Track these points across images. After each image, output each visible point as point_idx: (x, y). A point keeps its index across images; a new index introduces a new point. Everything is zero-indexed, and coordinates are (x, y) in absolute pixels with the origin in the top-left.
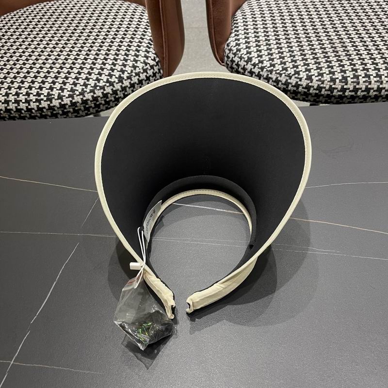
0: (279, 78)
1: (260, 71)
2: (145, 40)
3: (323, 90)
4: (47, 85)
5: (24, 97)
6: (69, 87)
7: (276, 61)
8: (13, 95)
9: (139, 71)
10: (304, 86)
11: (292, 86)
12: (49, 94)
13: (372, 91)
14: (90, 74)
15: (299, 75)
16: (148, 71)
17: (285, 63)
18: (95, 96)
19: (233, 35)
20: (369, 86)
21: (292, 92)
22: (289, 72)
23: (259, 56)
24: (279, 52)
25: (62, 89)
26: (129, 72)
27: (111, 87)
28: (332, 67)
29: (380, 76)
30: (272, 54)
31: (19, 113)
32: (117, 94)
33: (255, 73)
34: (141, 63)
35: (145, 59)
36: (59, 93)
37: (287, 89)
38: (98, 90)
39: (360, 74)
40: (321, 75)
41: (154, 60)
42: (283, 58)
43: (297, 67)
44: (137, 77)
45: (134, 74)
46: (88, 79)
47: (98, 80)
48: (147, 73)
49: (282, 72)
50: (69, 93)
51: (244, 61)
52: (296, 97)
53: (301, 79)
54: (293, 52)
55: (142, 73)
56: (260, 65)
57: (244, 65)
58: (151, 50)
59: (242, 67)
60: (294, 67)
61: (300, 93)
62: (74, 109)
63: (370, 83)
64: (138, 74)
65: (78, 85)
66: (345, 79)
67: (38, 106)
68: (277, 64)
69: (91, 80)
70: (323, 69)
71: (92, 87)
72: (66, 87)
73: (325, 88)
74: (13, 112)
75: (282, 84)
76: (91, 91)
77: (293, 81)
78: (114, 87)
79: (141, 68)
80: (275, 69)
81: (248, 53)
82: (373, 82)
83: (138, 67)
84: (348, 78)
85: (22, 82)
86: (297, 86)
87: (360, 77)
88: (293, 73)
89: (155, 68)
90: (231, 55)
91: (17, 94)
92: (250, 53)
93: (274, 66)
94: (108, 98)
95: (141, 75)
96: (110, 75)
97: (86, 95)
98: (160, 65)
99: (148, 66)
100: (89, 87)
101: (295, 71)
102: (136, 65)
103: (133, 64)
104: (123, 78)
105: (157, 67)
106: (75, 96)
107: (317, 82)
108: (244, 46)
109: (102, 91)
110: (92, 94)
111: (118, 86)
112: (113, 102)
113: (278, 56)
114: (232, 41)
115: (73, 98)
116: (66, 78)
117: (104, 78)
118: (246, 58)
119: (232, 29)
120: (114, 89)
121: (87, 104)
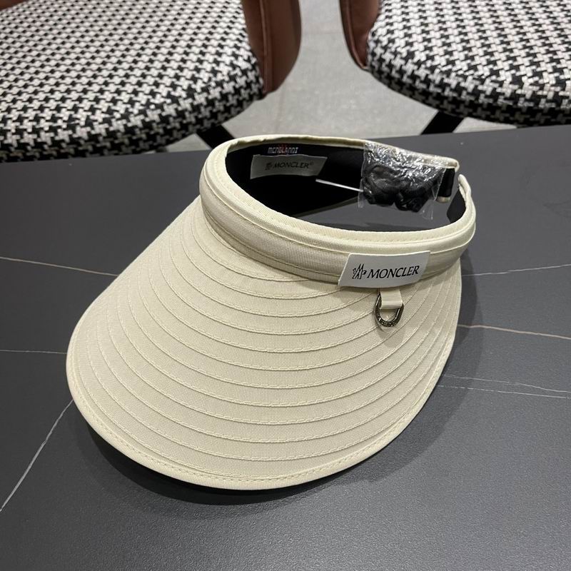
0: (463, 84)
1: (428, 72)
2: (234, 30)
3: (543, 101)
4: (69, 104)
5: (30, 124)
6: (103, 106)
7: (456, 55)
8: (14, 121)
9: (222, 78)
10: (508, 94)
11: (487, 97)
12: (71, 118)
14: (139, 84)
15: (498, 75)
16: (238, 80)
17: (472, 58)
18: (147, 120)
19: (382, 17)
21: (485, 106)
22: (480, 73)
23: (426, 48)
24: (462, 41)
25: (93, 110)
26: (206, 80)
27: (175, 106)
28: (558, 61)
30: (449, 45)
31: (23, 151)
32: (184, 117)
33: (419, 77)
34: (226, 65)
35: (233, 58)
36: (88, 117)
37: (476, 102)
38: (153, 110)
40: (540, 74)
41: (248, 60)
42: (470, 50)
43: (494, 63)
44: (219, 89)
45: (213, 84)
47: (153, 94)
48: (236, 82)
49: (467, 74)
50: (103, 116)
51: (402, 58)
52: (492, 117)
53: (501, 84)
54: (486, 38)
55: (228, 82)
56: (429, 63)
57: (401, 66)
58: (244, 44)
59: (398, 68)
60: (489, 62)
61: (499, 108)
62: (112, 143)
64: (220, 84)
65: (119, 103)
67: (52, 138)
68: (458, 59)
69: (141, 94)
70: (542, 64)
71: (142, 105)
72: (99, 106)
73: (545, 97)
74: (12, 149)
75: (468, 94)
76: (141, 112)
77: (488, 87)
78: (179, 104)
79: (225, 73)
80: (454, 69)
81: (408, 44)
83: (221, 72)
85: (30, 100)
86: (495, 95)
88: (487, 73)
89: (249, 74)
90: (379, 51)
91: (20, 119)
92: (411, 44)
93: (453, 63)
94: (168, 123)
95: (225, 85)
97: (132, 118)
98: (257, 68)
99: (238, 71)
100: (138, 106)
101: (491, 70)
102: (217, 68)
103: (213, 68)
104: (195, 90)
105: (254, 73)
106: (113, 120)
107: (531, 87)
108: (401, 34)
109: (159, 111)
110: (142, 117)
111: (186, 104)
112: (179, 130)
113: (460, 47)
114: (381, 27)
115: (110, 124)
116: (101, 91)
117: (163, 90)
118: (404, 53)
119: (380, 9)
120: (180, 109)
121: (134, 134)
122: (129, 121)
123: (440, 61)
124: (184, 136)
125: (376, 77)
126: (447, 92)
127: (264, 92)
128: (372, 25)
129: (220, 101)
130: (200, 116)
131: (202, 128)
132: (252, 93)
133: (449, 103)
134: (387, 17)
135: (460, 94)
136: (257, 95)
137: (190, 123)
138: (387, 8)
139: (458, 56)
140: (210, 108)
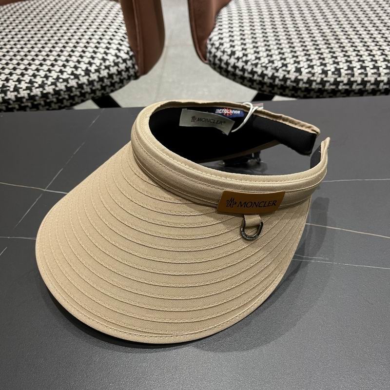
0: (265, 72)
1: (244, 64)
2: (119, 34)
3: (314, 84)
4: (3, 77)
6: (27, 78)
7: (261, 54)
9: (109, 64)
10: (293, 79)
11: (280, 80)
12: (4, 86)
13: (368, 84)
14: (53, 65)
15: (287, 67)
16: (120, 65)
17: (271, 56)
18: (57, 89)
19: (216, 29)
20: (366, 79)
21: (279, 86)
22: (275, 65)
23: (243, 49)
24: (266, 45)
25: (19, 81)
26: (98, 64)
27: (76, 80)
28: (324, 59)
29: (378, 68)
30: (257, 48)
32: (83, 88)
33: (238, 67)
34: (112, 55)
35: (117, 51)
36: (16, 86)
37: (273, 84)
38: (61, 82)
39: (355, 66)
40: (312, 67)
41: (128, 53)
42: (270, 51)
43: (285, 59)
44: (107, 71)
45: (103, 67)
46: (49, 71)
47: (61, 72)
48: (118, 67)
49: (268, 65)
50: (27, 85)
51: (228, 55)
53: (289, 72)
54: (280, 44)
55: (113, 67)
56: (244, 59)
57: (227, 60)
58: (125, 43)
59: (225, 61)
60: (281, 59)
61: (287, 87)
62: (32, 104)
63: (366, 75)
64: (107, 67)
65: (38, 77)
66: (338, 71)
68: (263, 56)
69: (53, 72)
70: (314, 61)
71: (54, 79)
72: (24, 79)
73: (315, 81)
76: (53, 84)
77: (280, 74)
78: (79, 80)
79: (111, 60)
80: (260, 62)
81: (231, 46)
82: (369, 74)
83: (108, 60)
84: (342, 71)
86: (285, 79)
87: (355, 69)
88: (280, 65)
89: (128, 62)
90: (213, 50)
92: (234, 47)
93: (259, 59)
94: (72, 92)
95: (111, 68)
96: (76, 68)
97: (47, 88)
98: (134, 59)
99: (120, 60)
100: (51, 80)
101: (283, 64)
102: (106, 57)
103: (103, 57)
104: (90, 71)
105: (131, 61)
106: (33, 88)
107: (307, 75)
108: (228, 40)
109: (65, 83)
110: (53, 87)
111: (84, 80)
112: (79, 97)
113: (264, 49)
114: (215, 35)
115: (31, 91)
116: (26, 69)
117: (69, 70)
118: (229, 51)
119: (215, 24)
120: (80, 82)
121: (48, 98)
122: (44, 89)
123: (252, 57)
124: (83, 101)
125: (212, 68)
126: (256, 77)
127: (138, 74)
128: (210, 34)
129: (107, 78)
130: (94, 88)
131: (95, 96)
132: (130, 74)
133: (257, 84)
134: (219, 29)
135: (263, 78)
136: (134, 76)
137: (87, 92)
138: (220, 24)
139: (263, 54)
140: (101, 83)
